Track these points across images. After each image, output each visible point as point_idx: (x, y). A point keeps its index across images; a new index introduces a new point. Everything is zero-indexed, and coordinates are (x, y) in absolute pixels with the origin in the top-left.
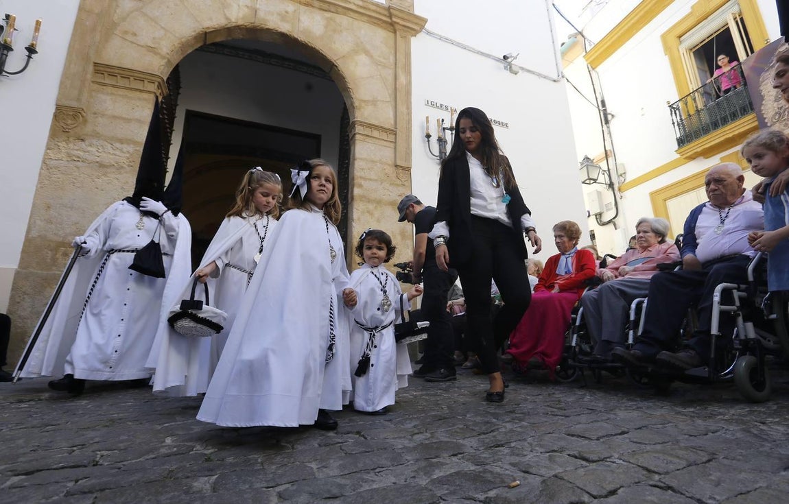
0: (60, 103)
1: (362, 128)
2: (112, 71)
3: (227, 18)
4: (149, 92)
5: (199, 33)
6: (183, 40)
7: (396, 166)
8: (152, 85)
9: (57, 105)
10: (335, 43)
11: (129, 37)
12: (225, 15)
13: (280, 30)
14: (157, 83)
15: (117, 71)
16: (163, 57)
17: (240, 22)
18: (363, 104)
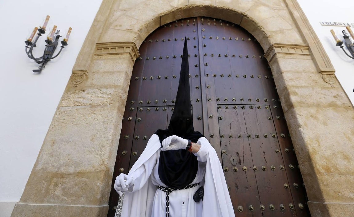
0: (74, 70)
1: (279, 49)
2: (106, 46)
3: (172, 7)
4: (126, 53)
5: (156, 18)
6: (148, 22)
7: (321, 72)
8: (129, 49)
9: (72, 71)
10: (241, 4)
11: (118, 28)
12: (171, 5)
13: (204, 5)
14: (131, 48)
15: (108, 45)
16: (136, 33)
17: (180, 7)
18: (274, 34)
